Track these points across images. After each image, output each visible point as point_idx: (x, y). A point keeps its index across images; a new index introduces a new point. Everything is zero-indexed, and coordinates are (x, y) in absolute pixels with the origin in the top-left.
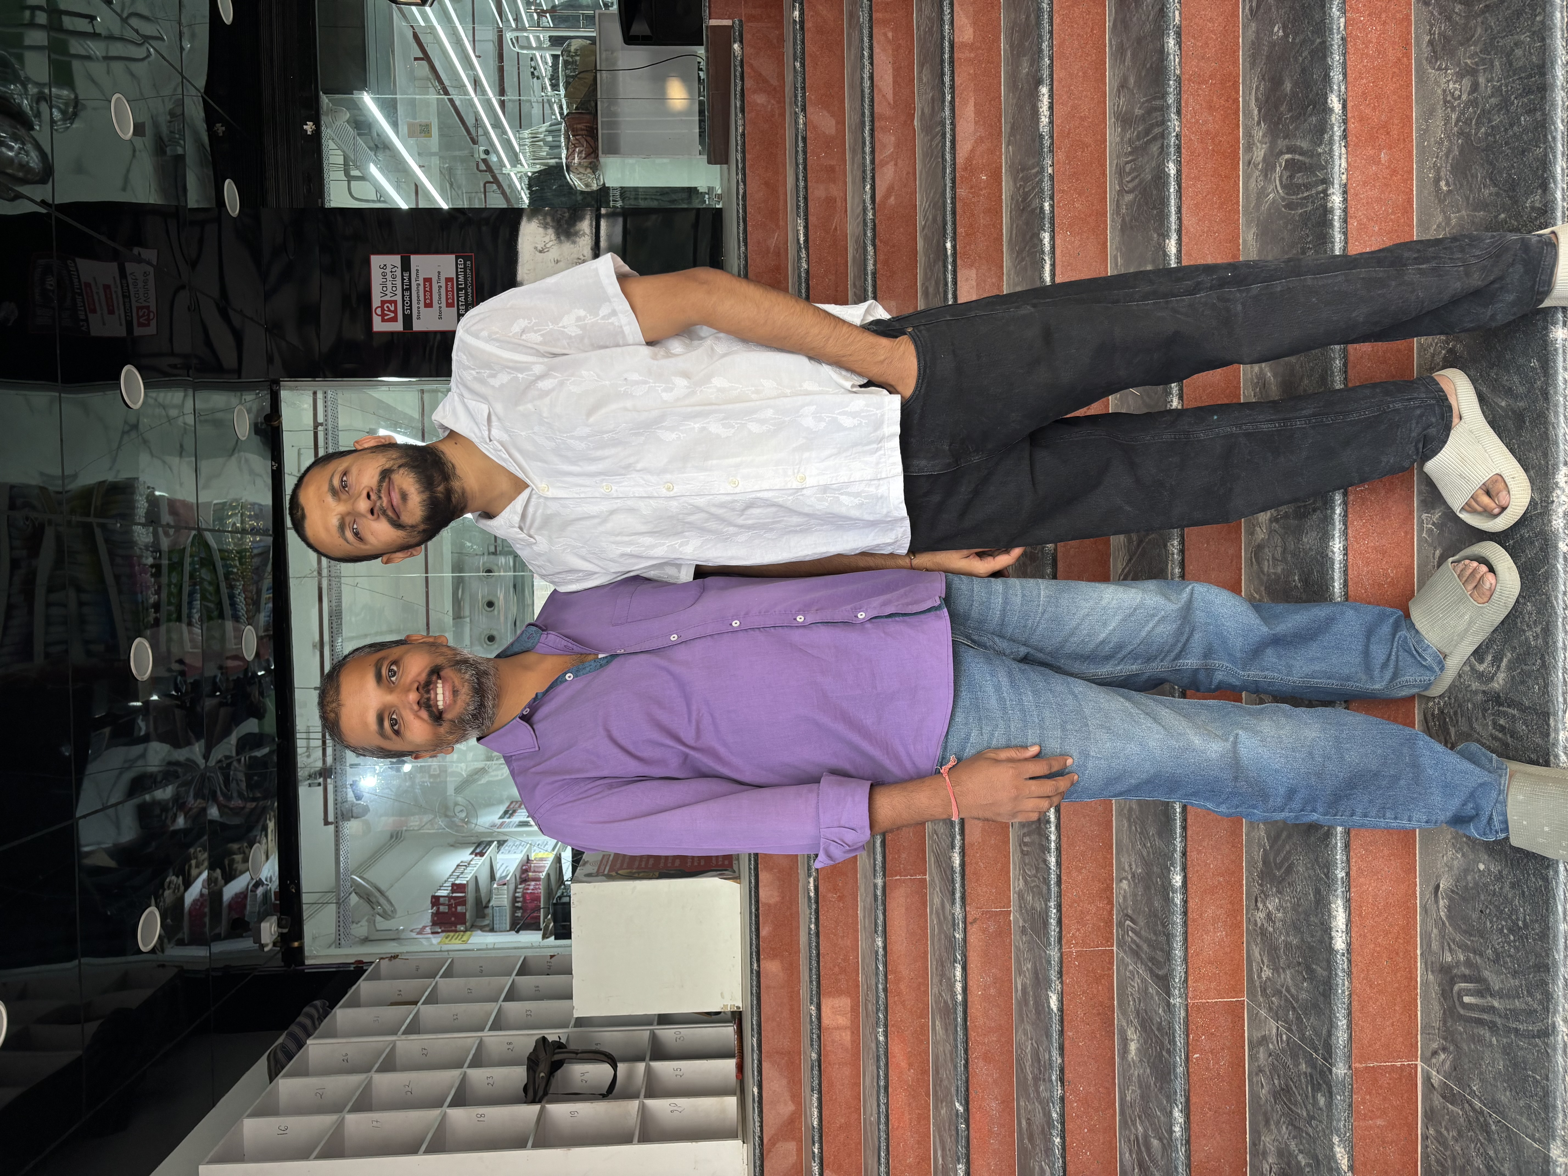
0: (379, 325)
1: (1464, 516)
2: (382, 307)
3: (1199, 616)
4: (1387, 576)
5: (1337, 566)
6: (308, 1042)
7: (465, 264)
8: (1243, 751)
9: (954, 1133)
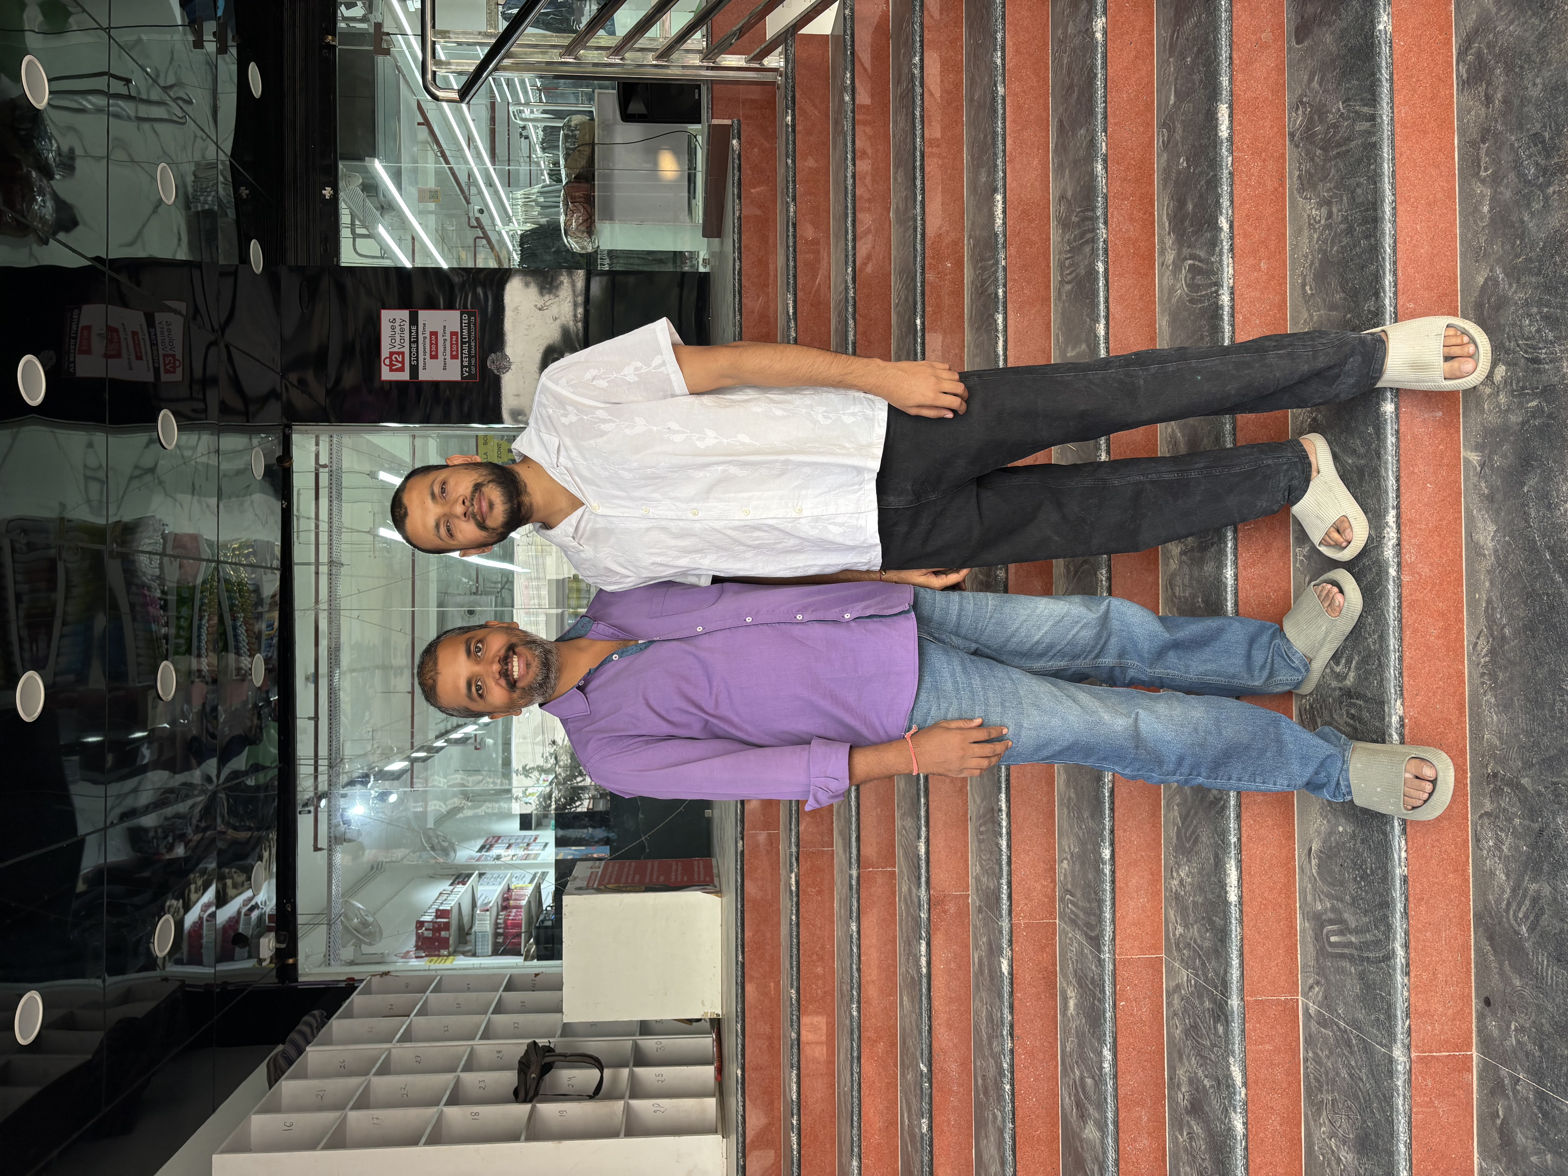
0: (387, 375)
1: (1322, 549)
2: (390, 358)
3: (1115, 624)
4: (1269, 597)
5: (1229, 589)
6: (308, 1049)
7: (469, 319)
8: (1142, 726)
9: (918, 1092)
